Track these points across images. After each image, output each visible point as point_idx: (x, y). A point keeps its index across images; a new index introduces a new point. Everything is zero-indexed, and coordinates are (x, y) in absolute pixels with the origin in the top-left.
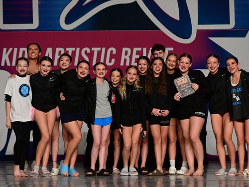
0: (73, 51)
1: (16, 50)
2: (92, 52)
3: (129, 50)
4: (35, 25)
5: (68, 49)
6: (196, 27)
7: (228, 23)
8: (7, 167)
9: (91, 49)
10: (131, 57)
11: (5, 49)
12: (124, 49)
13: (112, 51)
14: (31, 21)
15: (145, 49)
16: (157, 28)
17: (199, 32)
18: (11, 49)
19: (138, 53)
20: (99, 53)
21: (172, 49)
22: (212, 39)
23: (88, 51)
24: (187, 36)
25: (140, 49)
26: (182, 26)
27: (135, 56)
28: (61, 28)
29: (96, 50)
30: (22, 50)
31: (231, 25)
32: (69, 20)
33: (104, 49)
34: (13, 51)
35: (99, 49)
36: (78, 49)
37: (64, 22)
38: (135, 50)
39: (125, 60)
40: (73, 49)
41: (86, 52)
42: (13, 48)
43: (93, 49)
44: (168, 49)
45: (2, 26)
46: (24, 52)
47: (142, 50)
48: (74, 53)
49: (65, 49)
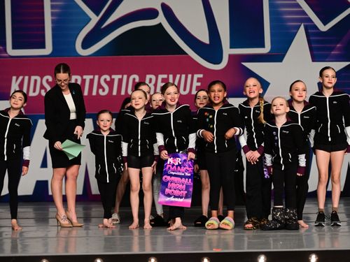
0: (91, 79)
1: (27, 78)
2: (112, 80)
3: (153, 77)
4: (48, 50)
5: (85, 77)
6: (227, 51)
7: (263, 46)
9: (111, 77)
10: (155, 85)
11: (14, 78)
12: (148, 77)
13: (134, 79)
14: (43, 46)
15: (171, 76)
16: (183, 52)
17: (231, 56)
18: (21, 78)
20: (120, 81)
21: (201, 76)
22: (244, 64)
23: (108, 79)
24: (218, 61)
25: (165, 76)
26: (212, 50)
27: (160, 84)
28: (77, 53)
29: (116, 77)
30: (33, 78)
31: (267, 49)
32: (86, 44)
33: (125, 77)
34: (23, 80)
35: (120, 76)
36: (97, 77)
37: (80, 47)
38: (161, 77)
40: (91, 77)
41: (105, 80)
42: (24, 75)
43: (113, 77)
44: (196, 76)
45: (11, 52)
46: (36, 81)
47: (168, 77)
48: (92, 81)
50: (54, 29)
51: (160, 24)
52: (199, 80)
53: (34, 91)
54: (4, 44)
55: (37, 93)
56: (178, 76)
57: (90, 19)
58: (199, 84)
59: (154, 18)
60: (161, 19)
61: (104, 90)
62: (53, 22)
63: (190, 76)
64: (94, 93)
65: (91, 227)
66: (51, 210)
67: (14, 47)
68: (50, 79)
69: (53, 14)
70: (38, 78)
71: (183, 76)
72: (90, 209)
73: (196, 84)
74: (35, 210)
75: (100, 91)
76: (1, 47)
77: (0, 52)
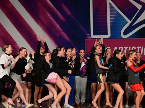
0: (127, 49)
2: (137, 49)
5: (125, 47)
20: (140, 49)
23: (135, 48)
28: (121, 37)
33: (143, 47)
35: (140, 47)
37: (123, 34)
41: (134, 49)
43: (137, 47)
49: (123, 48)
50: (111, 27)
54: (90, 33)
62: (111, 23)
69: (111, 20)
76: (88, 35)
77: (88, 36)
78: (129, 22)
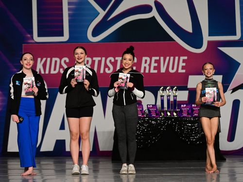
1: (49, 59)
2: (116, 61)
3: (148, 59)
5: (94, 59)
7: (235, 34)
8: (42, 163)
9: (115, 59)
10: (150, 65)
11: (39, 59)
12: (144, 59)
14: (61, 34)
15: (162, 58)
16: (173, 40)
17: (209, 43)
18: (44, 59)
19: (156, 61)
21: (186, 58)
22: (219, 48)
23: (113, 60)
24: (199, 46)
25: (157, 58)
27: (153, 65)
28: (89, 40)
29: (119, 59)
30: (54, 59)
34: (46, 61)
36: (104, 59)
37: (91, 35)
38: (154, 58)
39: (145, 68)
40: (100, 59)
41: (110, 61)
42: (47, 57)
43: (117, 58)
44: (182, 58)
45: (37, 39)
46: (56, 62)
47: (160, 59)
48: (100, 62)
49: (92, 59)
50: (70, 21)
51: (154, 17)
52: (184, 61)
53: (55, 70)
54: (31, 33)
55: (56, 72)
56: (168, 58)
57: (99, 13)
58: (184, 64)
59: (149, 13)
60: (154, 13)
61: (109, 69)
62: (70, 15)
63: (177, 58)
64: (102, 71)
65: (99, 176)
66: (67, 162)
67: (39, 35)
68: (67, 60)
69: (69, 9)
70: (58, 60)
71: (172, 58)
72: (98, 162)
73: (182, 64)
74: (55, 163)
75: (107, 69)
76: (29, 36)
77: (28, 39)
78: (102, 13)
